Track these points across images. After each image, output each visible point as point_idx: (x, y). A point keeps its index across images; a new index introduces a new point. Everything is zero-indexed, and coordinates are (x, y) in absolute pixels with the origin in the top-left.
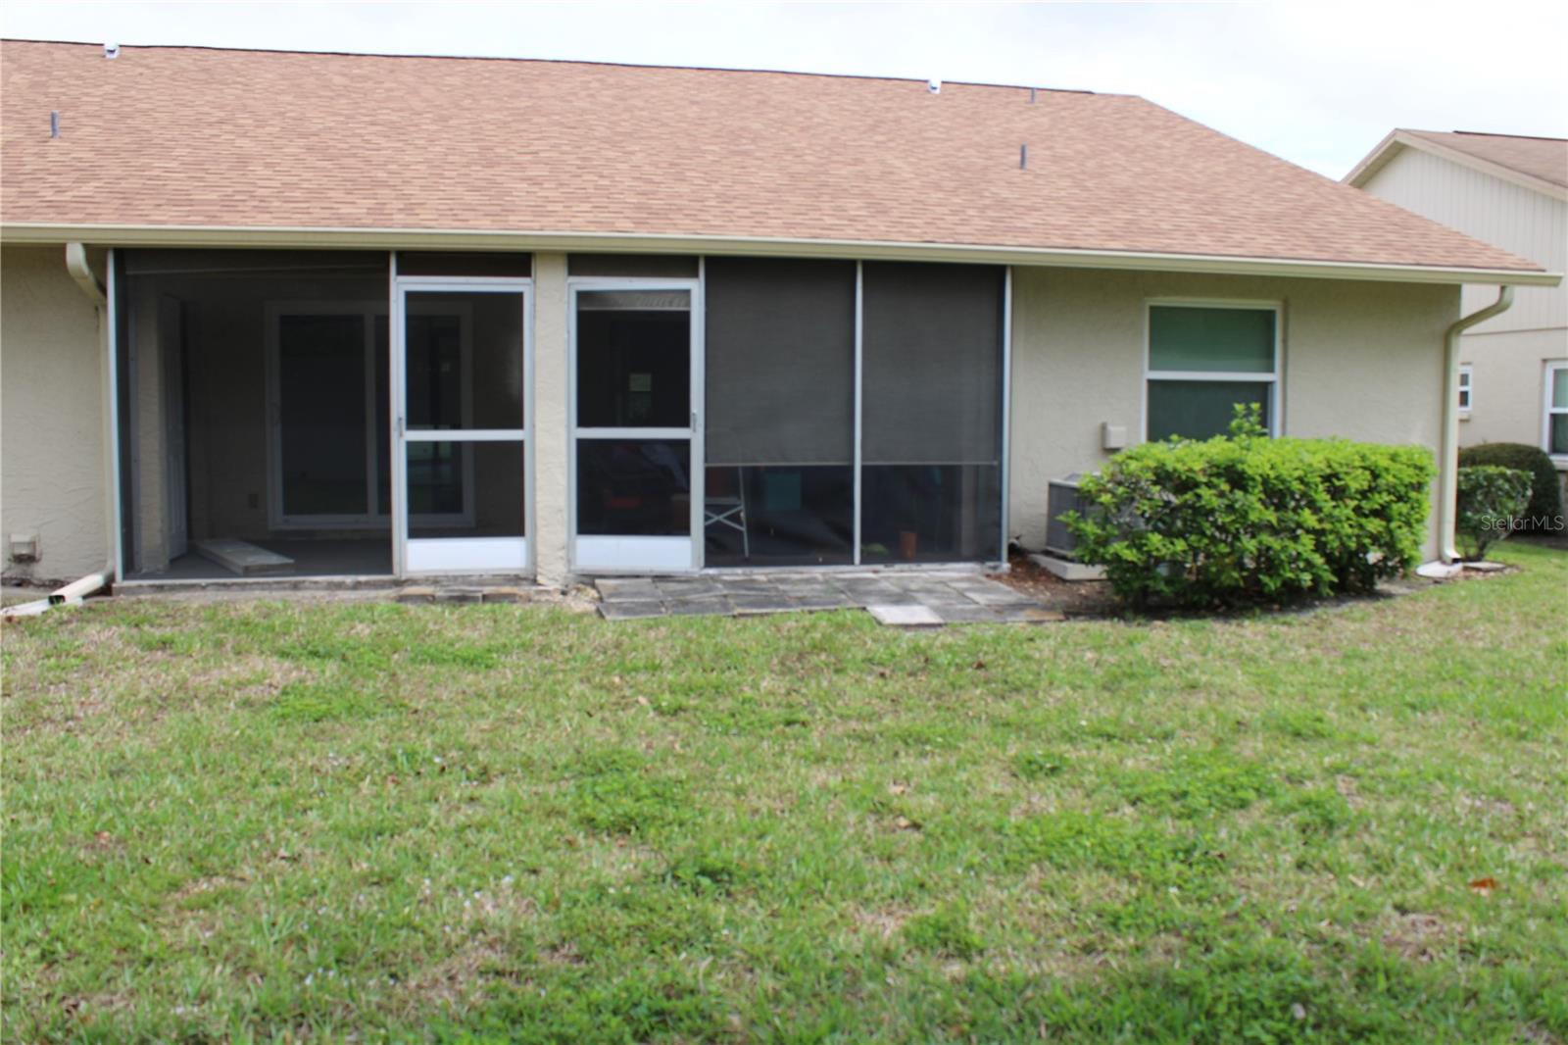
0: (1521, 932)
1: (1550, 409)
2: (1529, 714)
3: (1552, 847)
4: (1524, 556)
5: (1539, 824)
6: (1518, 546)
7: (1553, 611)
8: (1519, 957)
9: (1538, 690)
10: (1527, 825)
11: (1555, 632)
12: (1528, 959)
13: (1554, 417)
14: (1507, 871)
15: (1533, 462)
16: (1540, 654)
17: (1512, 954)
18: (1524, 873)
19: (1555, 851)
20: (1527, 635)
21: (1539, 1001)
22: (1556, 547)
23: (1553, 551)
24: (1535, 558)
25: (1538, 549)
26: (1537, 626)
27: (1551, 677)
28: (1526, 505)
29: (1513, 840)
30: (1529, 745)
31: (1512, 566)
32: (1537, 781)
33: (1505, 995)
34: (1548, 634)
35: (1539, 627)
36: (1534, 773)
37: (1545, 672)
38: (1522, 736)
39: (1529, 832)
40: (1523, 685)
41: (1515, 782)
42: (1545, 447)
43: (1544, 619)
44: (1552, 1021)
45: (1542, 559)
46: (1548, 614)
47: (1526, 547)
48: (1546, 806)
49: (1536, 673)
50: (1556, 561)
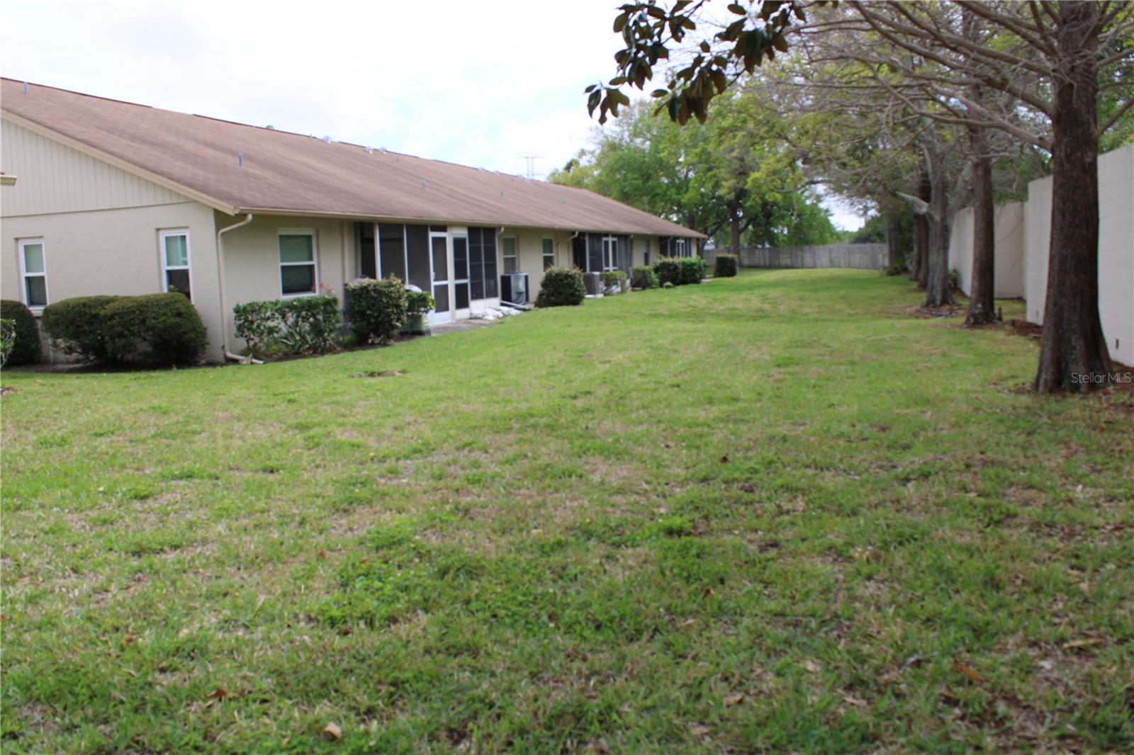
0: (20, 644)
1: (25, 274)
2: (22, 491)
3: (41, 579)
4: (17, 380)
5: (31, 566)
6: (13, 374)
7: (37, 416)
8: (19, 662)
9: (28, 474)
10: (23, 568)
11: (39, 431)
12: (26, 661)
13: (28, 279)
14: (9, 605)
15: (17, 313)
16: (29, 447)
17: (14, 662)
18: (22, 602)
19: (43, 581)
20: (20, 436)
21: (34, 687)
22: (41, 372)
23: (38, 374)
24: (25, 381)
25: (28, 374)
26: (27, 429)
27: (38, 462)
28: (12, 344)
29: (13, 583)
30: (23, 513)
31: (8, 389)
32: (29, 536)
33: (10, 693)
34: (35, 432)
35: (28, 429)
36: (26, 531)
37: (33, 459)
38: (18, 508)
39: (25, 573)
40: (18, 472)
41: (13, 541)
42: (25, 301)
43: (31, 422)
44: (42, 697)
45: (30, 381)
46: (34, 419)
47: (19, 374)
48: (35, 552)
49: (27, 462)
50: (39, 381)
